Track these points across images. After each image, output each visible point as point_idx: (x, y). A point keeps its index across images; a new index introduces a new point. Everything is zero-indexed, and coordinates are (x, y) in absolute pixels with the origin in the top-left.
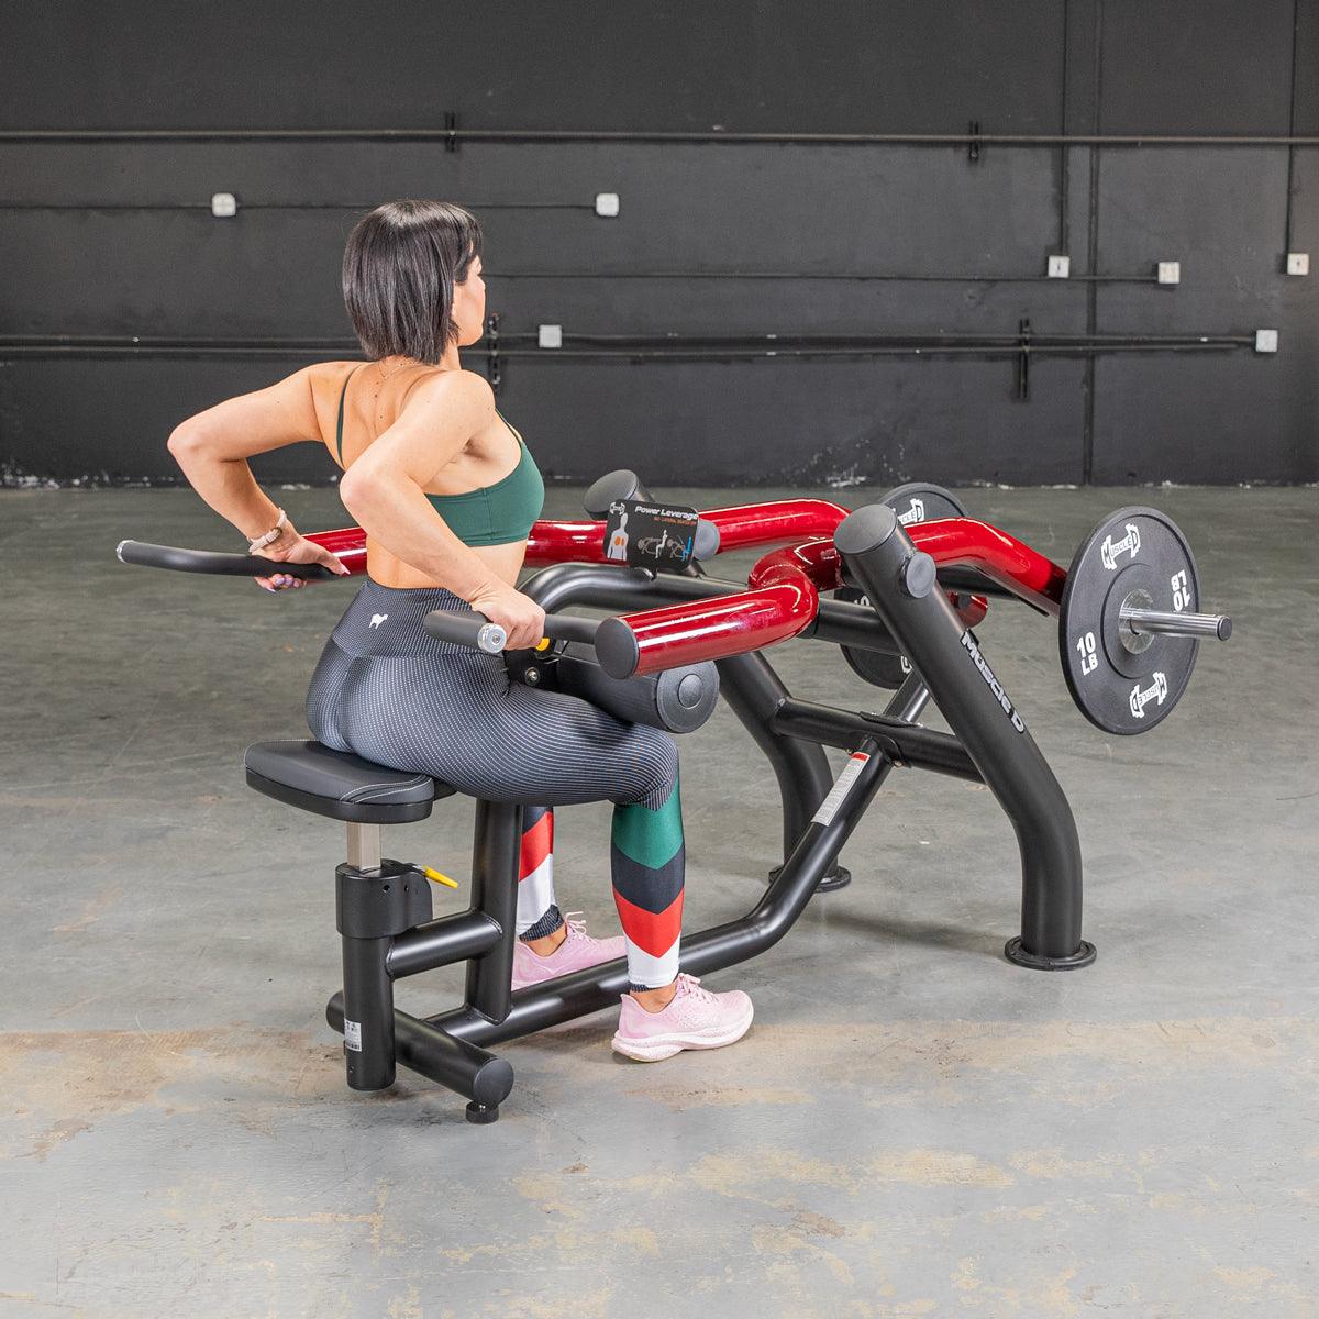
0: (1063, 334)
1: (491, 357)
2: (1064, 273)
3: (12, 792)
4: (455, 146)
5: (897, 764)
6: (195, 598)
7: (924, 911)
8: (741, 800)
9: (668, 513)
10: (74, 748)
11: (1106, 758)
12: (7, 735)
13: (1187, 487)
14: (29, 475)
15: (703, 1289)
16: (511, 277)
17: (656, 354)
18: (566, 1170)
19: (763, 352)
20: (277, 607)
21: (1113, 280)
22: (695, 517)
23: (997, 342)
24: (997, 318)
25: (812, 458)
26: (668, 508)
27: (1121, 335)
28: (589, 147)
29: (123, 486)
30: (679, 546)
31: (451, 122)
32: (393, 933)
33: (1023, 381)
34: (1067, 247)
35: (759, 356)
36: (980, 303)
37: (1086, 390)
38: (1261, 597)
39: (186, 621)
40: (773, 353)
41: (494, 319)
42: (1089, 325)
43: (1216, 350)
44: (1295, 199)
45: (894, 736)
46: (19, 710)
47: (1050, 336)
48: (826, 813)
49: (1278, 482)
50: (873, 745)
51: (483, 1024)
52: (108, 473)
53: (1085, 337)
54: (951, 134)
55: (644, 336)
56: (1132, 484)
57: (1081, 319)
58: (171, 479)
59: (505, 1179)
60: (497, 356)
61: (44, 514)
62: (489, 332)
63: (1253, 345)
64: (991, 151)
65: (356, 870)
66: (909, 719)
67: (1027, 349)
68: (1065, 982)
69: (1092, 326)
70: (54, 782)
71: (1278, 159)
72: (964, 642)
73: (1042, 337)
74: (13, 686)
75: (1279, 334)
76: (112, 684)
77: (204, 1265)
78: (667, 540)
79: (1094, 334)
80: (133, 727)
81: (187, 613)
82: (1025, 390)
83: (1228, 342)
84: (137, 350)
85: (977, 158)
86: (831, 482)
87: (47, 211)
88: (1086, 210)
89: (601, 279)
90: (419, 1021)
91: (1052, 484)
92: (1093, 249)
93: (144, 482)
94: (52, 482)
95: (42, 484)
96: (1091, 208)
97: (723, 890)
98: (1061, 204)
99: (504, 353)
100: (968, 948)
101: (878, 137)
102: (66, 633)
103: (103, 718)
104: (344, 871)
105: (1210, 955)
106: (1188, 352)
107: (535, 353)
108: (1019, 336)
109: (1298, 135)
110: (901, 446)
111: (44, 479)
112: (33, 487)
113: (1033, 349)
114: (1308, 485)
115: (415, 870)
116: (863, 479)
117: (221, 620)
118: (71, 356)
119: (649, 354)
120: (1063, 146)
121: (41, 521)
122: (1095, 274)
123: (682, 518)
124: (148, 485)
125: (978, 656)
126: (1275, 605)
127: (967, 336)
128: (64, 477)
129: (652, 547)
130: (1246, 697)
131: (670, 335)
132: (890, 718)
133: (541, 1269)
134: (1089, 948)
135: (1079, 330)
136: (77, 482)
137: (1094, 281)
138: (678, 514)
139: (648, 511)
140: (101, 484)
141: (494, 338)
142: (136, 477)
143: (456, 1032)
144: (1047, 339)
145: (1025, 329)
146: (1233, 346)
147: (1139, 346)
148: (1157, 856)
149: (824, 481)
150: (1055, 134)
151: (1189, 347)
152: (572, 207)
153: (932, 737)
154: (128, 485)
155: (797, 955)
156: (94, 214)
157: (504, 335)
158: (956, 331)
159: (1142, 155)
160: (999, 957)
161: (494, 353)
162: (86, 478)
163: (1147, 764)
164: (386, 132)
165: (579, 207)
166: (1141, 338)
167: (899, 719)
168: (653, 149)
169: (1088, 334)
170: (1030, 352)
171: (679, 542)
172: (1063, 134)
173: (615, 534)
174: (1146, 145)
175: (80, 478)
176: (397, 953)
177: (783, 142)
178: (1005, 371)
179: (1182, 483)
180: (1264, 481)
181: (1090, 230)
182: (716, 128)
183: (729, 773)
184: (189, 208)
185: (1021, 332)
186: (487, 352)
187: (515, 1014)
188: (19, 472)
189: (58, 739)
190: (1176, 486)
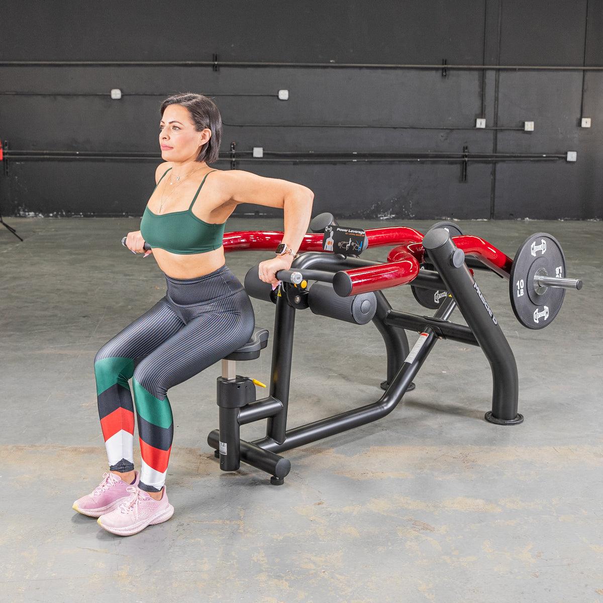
0: (483, 153)
1: (232, 161)
2: (483, 126)
3: (52, 348)
4: (217, 69)
5: (441, 338)
6: (113, 266)
7: (447, 400)
8: (363, 354)
9: (352, 231)
10: (74, 329)
11: (516, 337)
12: (46, 324)
13: (536, 220)
14: (31, 212)
15: (380, 552)
16: (242, 126)
17: (304, 160)
18: (315, 504)
19: (351, 160)
20: (149, 270)
21: (504, 130)
22: (364, 233)
23: (454, 156)
24: (452, 145)
25: (372, 207)
26: (351, 229)
27: (507, 153)
28: (276, 69)
29: (71, 216)
30: (357, 245)
31: (216, 58)
32: (241, 406)
33: (464, 173)
34: (485, 114)
35: (350, 161)
36: (446, 139)
37: (492, 177)
38: (574, 269)
39: (111, 276)
40: (356, 160)
41: (233, 145)
42: (493, 149)
43: (549, 160)
44: (585, 94)
45: (439, 326)
46: (46, 313)
47: (476, 154)
48: (411, 358)
49: (575, 219)
50: (430, 330)
51: (275, 445)
52: (65, 211)
53: (492, 154)
54: (434, 65)
55: (300, 153)
56: (511, 219)
57: (491, 146)
58: (92, 214)
59: (291, 507)
60: (235, 161)
61: (39, 229)
62: (231, 150)
63: (566, 158)
64: (452, 72)
65: (226, 380)
66: (445, 319)
67: (466, 159)
68: (511, 430)
69: (495, 150)
70: (69, 343)
71: (578, 76)
72: (475, 286)
73: (473, 154)
74: (43, 303)
75: (577, 154)
76: (85, 302)
77: (174, 540)
78: (351, 242)
79: (496, 153)
80: (98, 321)
81: (111, 272)
82: (465, 178)
83: (555, 157)
84: (78, 157)
85: (445, 76)
86: (380, 217)
87: (40, 97)
88: (493, 98)
89: (280, 127)
90: (249, 443)
91: (477, 219)
92: (496, 115)
93: (81, 215)
94: (40, 215)
95: (36, 216)
96: (495, 97)
97: (362, 391)
98: (482, 96)
99: (237, 159)
100: (469, 416)
101: (403, 66)
102: (60, 280)
103: (84, 317)
104: (221, 380)
105: (572, 420)
106: (538, 161)
107: (251, 159)
108: (463, 154)
109: (586, 66)
110: (411, 201)
111: (37, 213)
112: (33, 217)
113: (469, 159)
114: (589, 220)
115: (249, 380)
116: (394, 216)
117: (126, 275)
118: (48, 160)
119: (301, 160)
120: (484, 70)
121: (38, 232)
122: (496, 127)
123: (358, 233)
124: (82, 216)
125: (480, 293)
126: (581, 273)
127: (440, 153)
128: (46, 213)
129: (344, 246)
130: (573, 312)
131: (310, 152)
132: (437, 318)
133: (312, 543)
134: (521, 417)
135: (489, 151)
136: (51, 215)
137: (496, 130)
138: (356, 232)
139: (343, 230)
140: (62, 216)
141: (234, 153)
142: (77, 213)
143: (265, 447)
144: (475, 155)
145: (466, 151)
146: (558, 159)
147: (517, 158)
148: (544, 379)
149: (377, 217)
150: (480, 65)
151: (538, 159)
152: (268, 96)
153: (456, 327)
154: (73, 216)
155: (397, 418)
156: (60, 98)
157: (237, 152)
158: (435, 151)
159: (519, 74)
160: (483, 419)
161: (234, 159)
162: (55, 213)
163: (534, 340)
164: (187, 62)
165: (271, 96)
166: (517, 155)
167: (441, 319)
168: (303, 70)
169: (493, 153)
170: (468, 161)
171: (357, 243)
172: (484, 65)
173: (328, 240)
174: (519, 70)
175: (52, 213)
176: (242, 414)
177: (361, 68)
178: (457, 169)
179: (534, 219)
180: (569, 219)
181: (495, 107)
182: (331, 61)
183: (356, 342)
184: (100, 95)
185: (464, 152)
186: (231, 159)
187: (287, 440)
188: (26, 210)
189: (67, 325)
190: (531, 220)
